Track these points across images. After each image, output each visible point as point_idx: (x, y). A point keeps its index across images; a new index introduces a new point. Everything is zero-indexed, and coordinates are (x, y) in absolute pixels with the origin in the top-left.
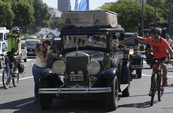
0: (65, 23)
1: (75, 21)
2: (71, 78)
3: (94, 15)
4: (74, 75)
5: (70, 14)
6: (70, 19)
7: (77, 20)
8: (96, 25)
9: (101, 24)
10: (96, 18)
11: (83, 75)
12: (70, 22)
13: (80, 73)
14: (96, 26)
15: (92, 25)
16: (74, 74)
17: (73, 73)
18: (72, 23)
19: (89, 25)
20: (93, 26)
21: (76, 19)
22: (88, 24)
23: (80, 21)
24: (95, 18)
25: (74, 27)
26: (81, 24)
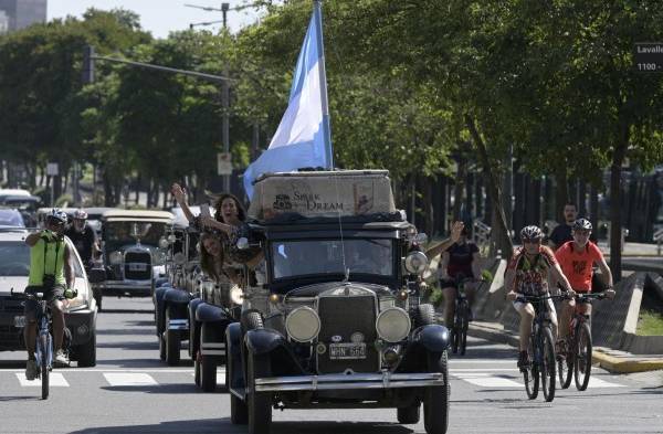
0: (271, 206)
1: (300, 202)
2: (333, 353)
3: (354, 185)
4: (341, 345)
5: (287, 181)
6: (287, 197)
7: (308, 199)
8: (360, 212)
9: (375, 211)
10: (360, 194)
11: (363, 345)
12: (289, 203)
13: (357, 338)
14: (362, 215)
15: (349, 214)
16: (340, 342)
17: (337, 338)
18: (293, 207)
19: (341, 213)
20: (353, 217)
21: (304, 196)
22: (339, 210)
23: (317, 202)
24: (358, 193)
25: (302, 218)
26: (320, 211)
